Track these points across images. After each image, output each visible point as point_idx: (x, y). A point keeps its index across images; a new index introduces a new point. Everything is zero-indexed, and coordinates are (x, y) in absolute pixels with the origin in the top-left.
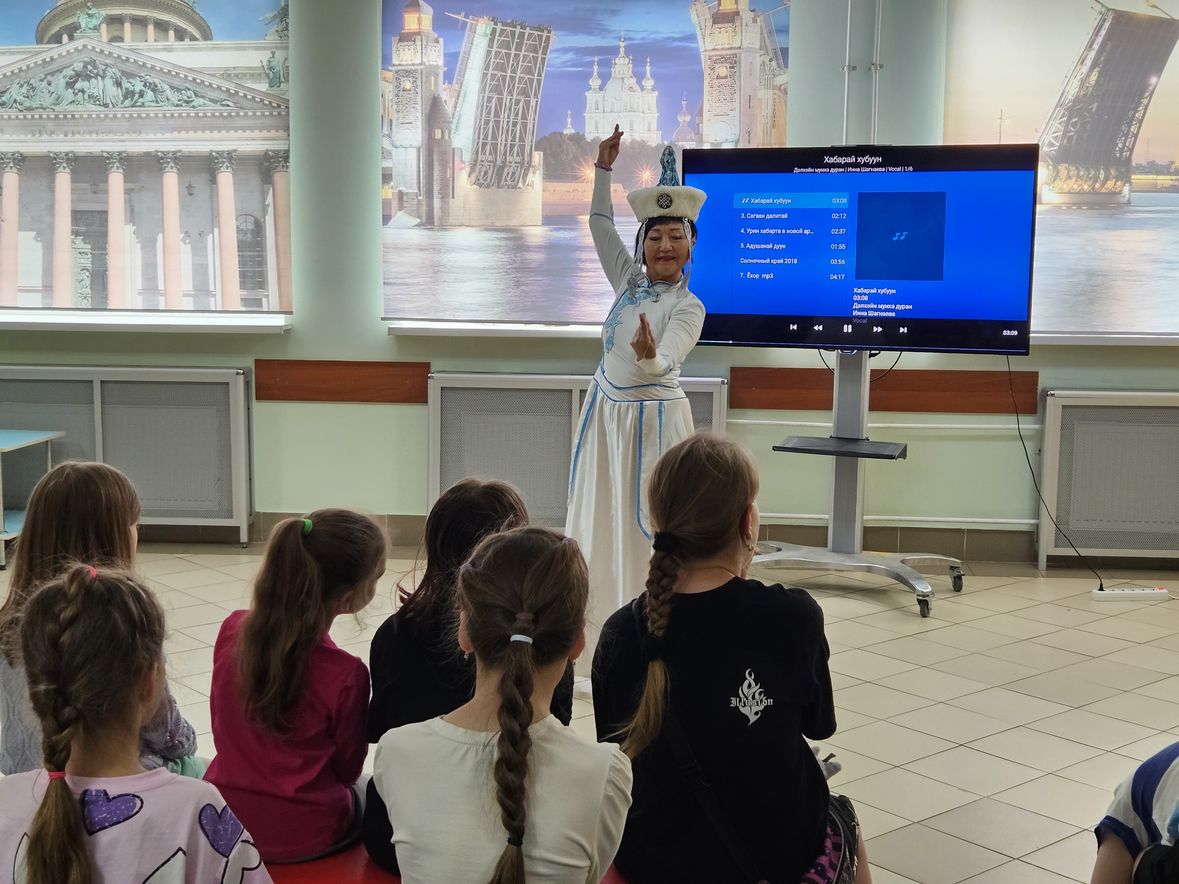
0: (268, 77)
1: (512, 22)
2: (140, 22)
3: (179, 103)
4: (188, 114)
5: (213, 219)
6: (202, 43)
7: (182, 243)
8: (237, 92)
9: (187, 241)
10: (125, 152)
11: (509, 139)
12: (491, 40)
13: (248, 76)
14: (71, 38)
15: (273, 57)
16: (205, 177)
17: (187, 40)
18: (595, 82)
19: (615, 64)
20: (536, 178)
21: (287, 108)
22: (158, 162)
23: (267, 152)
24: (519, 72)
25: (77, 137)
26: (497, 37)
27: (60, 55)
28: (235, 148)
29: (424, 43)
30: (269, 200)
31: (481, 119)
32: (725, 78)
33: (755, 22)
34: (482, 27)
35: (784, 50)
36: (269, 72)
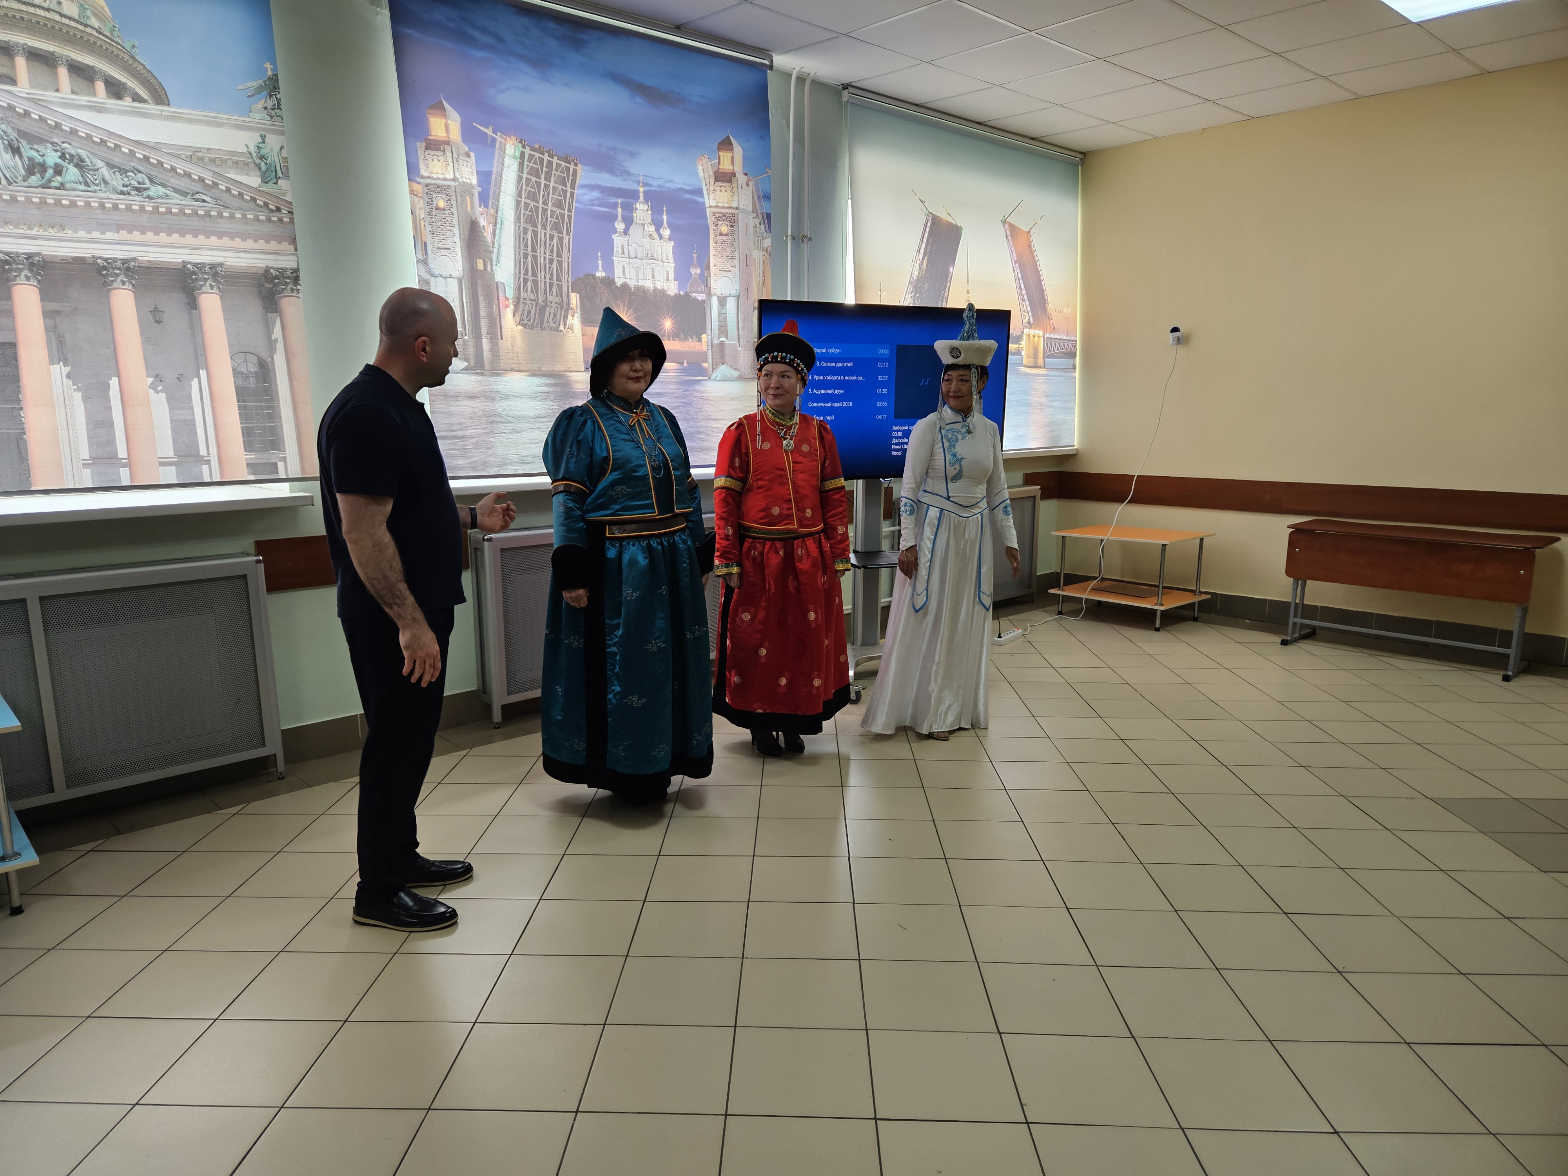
0: (260, 169)
1: (540, 148)
2: (42, 59)
3: (125, 189)
4: (142, 207)
5: (196, 358)
6: (152, 108)
7: (151, 391)
8: (215, 185)
9: (159, 388)
10: (38, 254)
11: (548, 277)
12: (521, 164)
13: (230, 163)
15: (264, 142)
16: (178, 298)
17: (128, 99)
18: (620, 226)
19: (636, 209)
20: (575, 320)
21: (291, 213)
22: (99, 272)
23: (267, 270)
24: (550, 204)
26: (526, 163)
28: (221, 260)
29: (455, 156)
30: (277, 333)
31: (520, 252)
32: (727, 235)
33: (748, 185)
34: (511, 148)
35: (769, 216)
36: (260, 161)
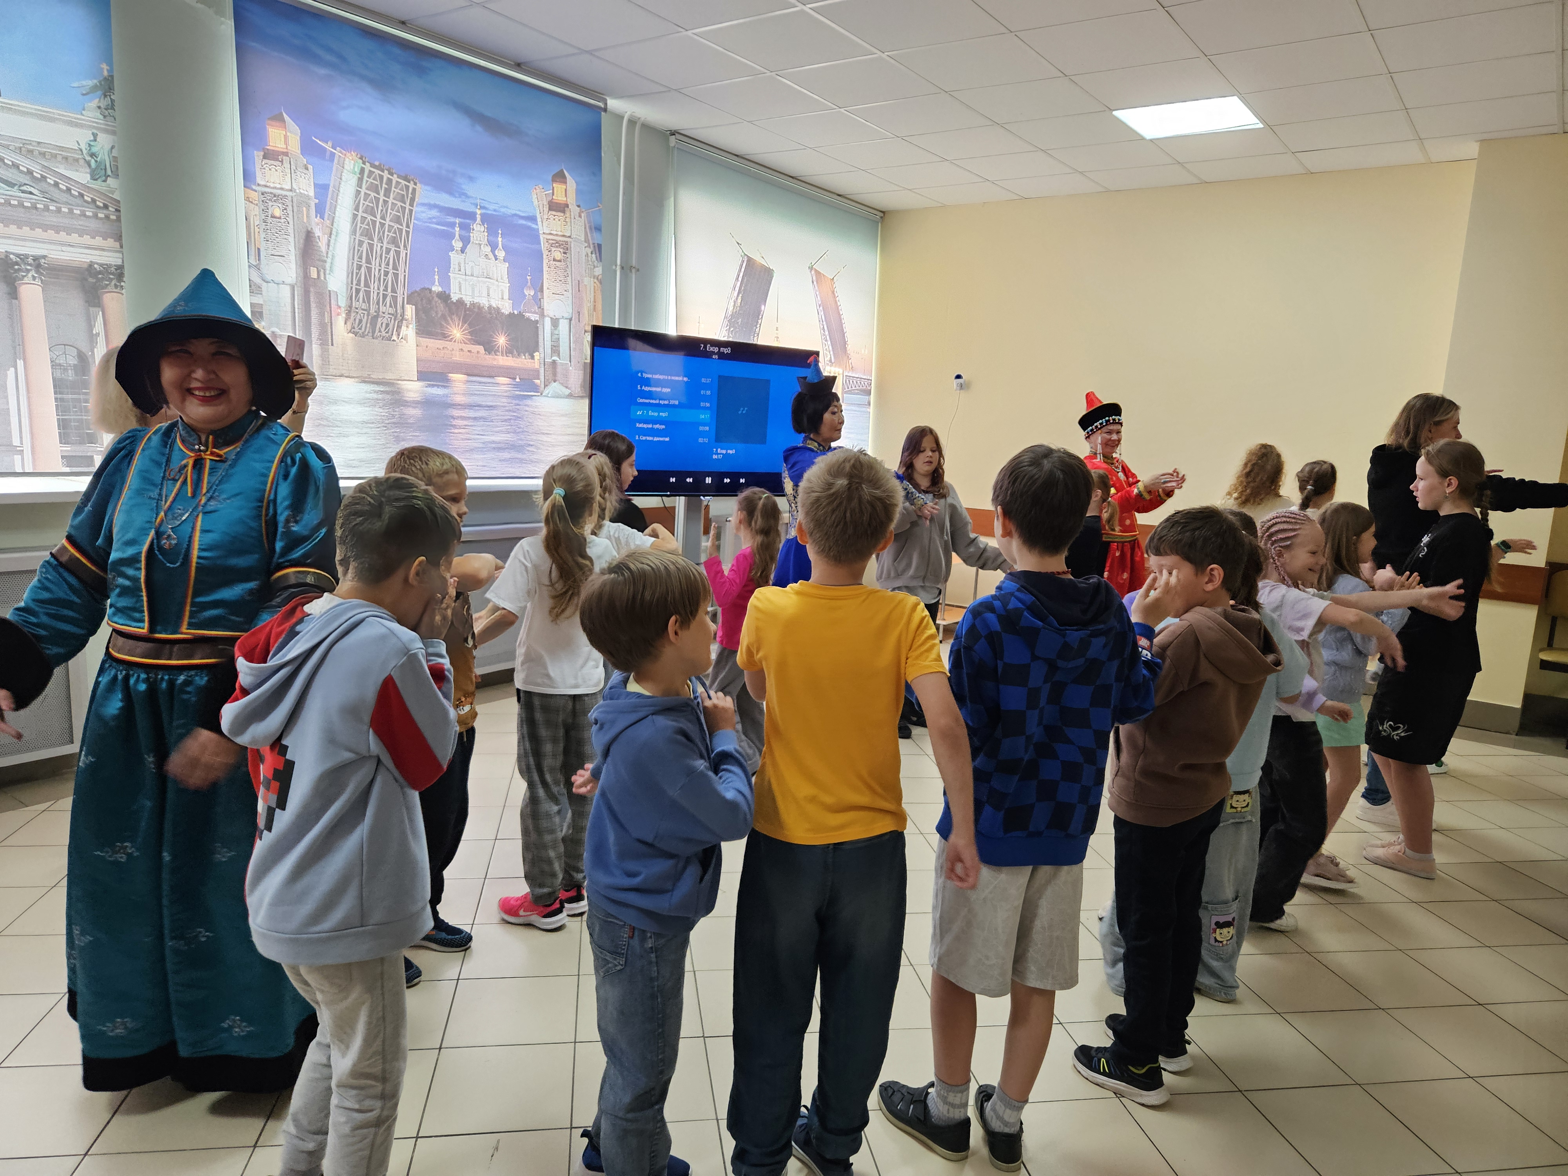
0: (89, 166)
1: (380, 165)
5: (14, 347)
11: (382, 288)
12: (360, 180)
13: (59, 158)
15: (95, 140)
16: (4, 287)
18: (457, 244)
19: (473, 229)
20: (409, 331)
21: (117, 210)
23: (91, 265)
24: (388, 219)
26: (365, 178)
28: (44, 253)
29: (293, 167)
30: (99, 327)
31: (353, 263)
32: (560, 261)
33: (580, 216)
34: (351, 163)
35: (600, 246)
36: (90, 158)
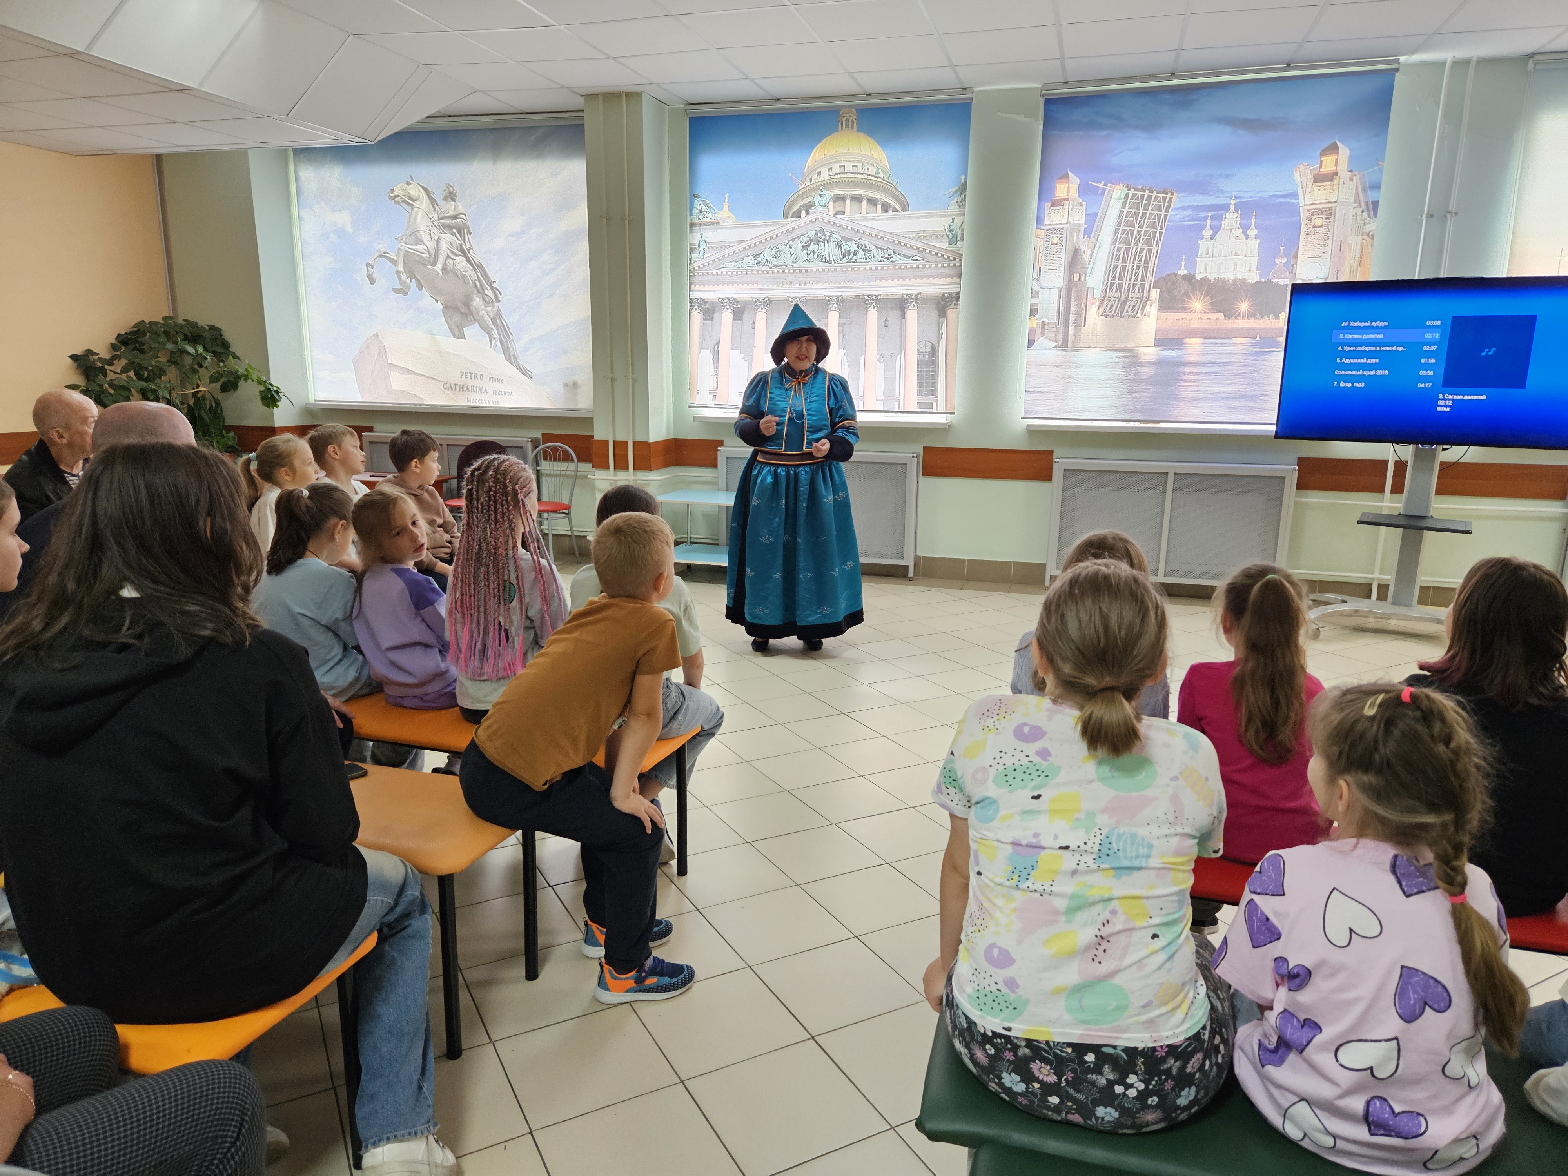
0: (948, 237)
1: (1142, 187)
2: (857, 199)
3: (882, 259)
4: (888, 267)
5: (901, 345)
6: (901, 214)
7: (878, 363)
8: (924, 250)
9: (882, 361)
10: (841, 296)
11: (1133, 280)
12: (1125, 203)
13: (933, 237)
14: (807, 213)
16: (899, 313)
17: (891, 211)
19: (1225, 218)
20: (1152, 310)
21: (961, 260)
22: (865, 302)
23: (943, 294)
24: (1144, 227)
25: (808, 285)
26: (1129, 201)
27: (799, 226)
28: (921, 291)
29: (1071, 207)
30: (943, 329)
31: (1111, 264)
32: (1321, 226)
33: (1351, 180)
34: (1118, 192)
35: (1374, 203)
36: (949, 233)
